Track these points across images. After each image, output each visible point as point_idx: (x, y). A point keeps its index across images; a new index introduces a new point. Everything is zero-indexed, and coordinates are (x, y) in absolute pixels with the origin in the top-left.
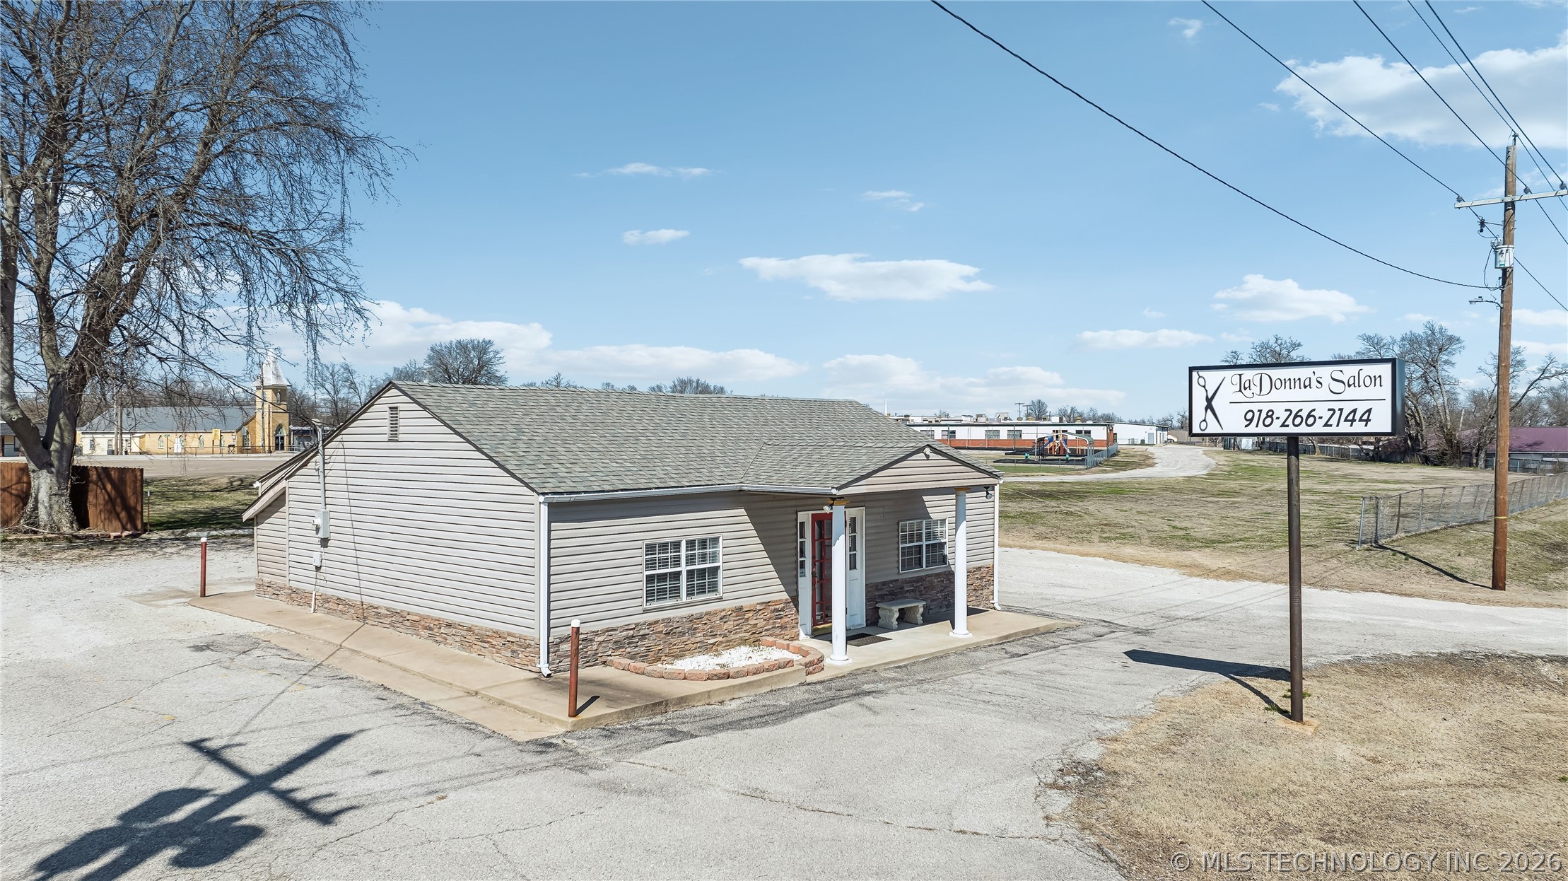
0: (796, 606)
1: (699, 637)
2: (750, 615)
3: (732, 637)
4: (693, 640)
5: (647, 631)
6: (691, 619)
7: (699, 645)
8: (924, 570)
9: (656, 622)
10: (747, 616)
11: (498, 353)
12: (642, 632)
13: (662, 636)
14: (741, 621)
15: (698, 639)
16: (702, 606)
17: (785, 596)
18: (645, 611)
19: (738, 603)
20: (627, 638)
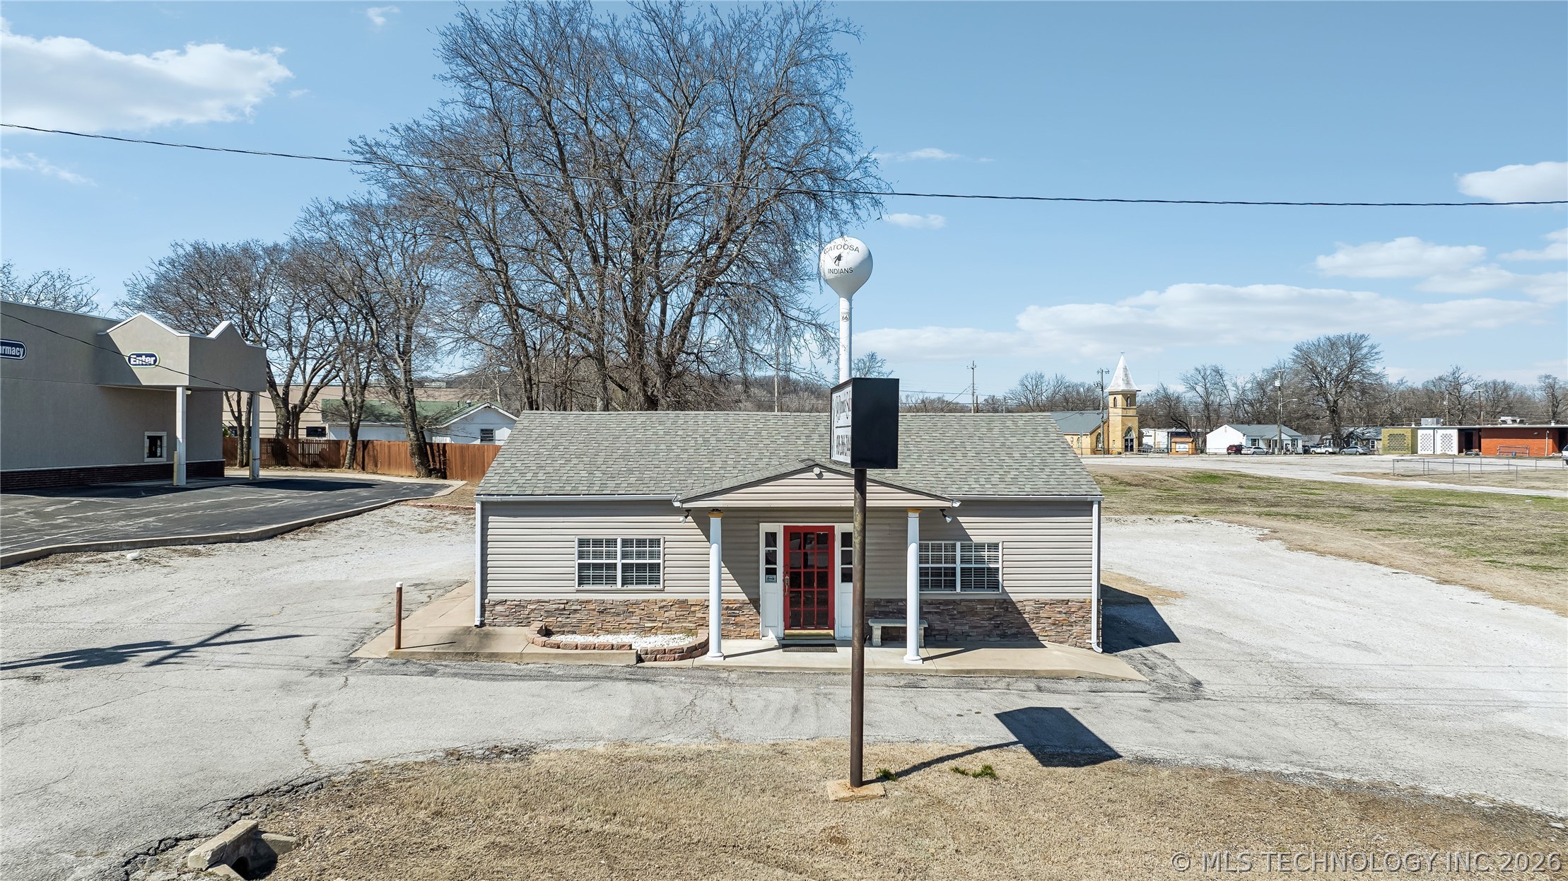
0: (757, 607)
1: (635, 619)
2: (697, 609)
3: (674, 624)
4: (628, 621)
5: (579, 607)
6: (626, 603)
7: (634, 626)
8: (958, 594)
9: (588, 602)
10: (693, 609)
11: (1375, 348)
12: (573, 607)
13: (595, 613)
14: (685, 613)
15: (633, 621)
16: (638, 594)
17: (743, 597)
18: (578, 591)
19: (682, 597)
20: (557, 609)
